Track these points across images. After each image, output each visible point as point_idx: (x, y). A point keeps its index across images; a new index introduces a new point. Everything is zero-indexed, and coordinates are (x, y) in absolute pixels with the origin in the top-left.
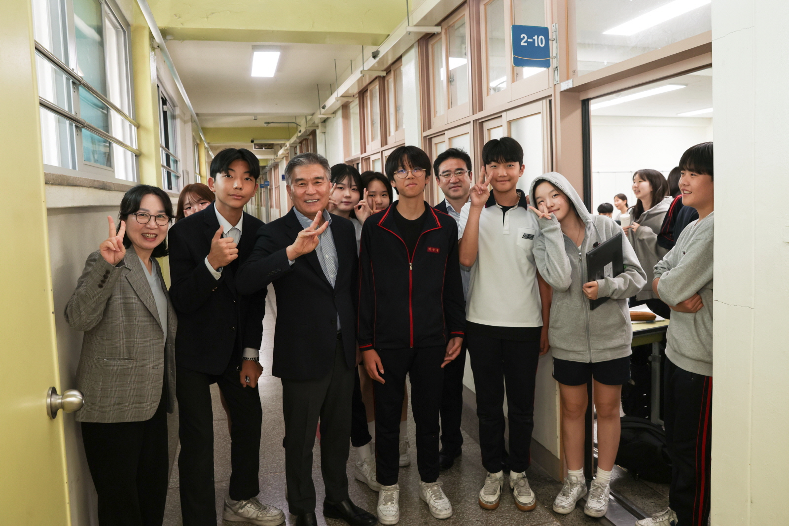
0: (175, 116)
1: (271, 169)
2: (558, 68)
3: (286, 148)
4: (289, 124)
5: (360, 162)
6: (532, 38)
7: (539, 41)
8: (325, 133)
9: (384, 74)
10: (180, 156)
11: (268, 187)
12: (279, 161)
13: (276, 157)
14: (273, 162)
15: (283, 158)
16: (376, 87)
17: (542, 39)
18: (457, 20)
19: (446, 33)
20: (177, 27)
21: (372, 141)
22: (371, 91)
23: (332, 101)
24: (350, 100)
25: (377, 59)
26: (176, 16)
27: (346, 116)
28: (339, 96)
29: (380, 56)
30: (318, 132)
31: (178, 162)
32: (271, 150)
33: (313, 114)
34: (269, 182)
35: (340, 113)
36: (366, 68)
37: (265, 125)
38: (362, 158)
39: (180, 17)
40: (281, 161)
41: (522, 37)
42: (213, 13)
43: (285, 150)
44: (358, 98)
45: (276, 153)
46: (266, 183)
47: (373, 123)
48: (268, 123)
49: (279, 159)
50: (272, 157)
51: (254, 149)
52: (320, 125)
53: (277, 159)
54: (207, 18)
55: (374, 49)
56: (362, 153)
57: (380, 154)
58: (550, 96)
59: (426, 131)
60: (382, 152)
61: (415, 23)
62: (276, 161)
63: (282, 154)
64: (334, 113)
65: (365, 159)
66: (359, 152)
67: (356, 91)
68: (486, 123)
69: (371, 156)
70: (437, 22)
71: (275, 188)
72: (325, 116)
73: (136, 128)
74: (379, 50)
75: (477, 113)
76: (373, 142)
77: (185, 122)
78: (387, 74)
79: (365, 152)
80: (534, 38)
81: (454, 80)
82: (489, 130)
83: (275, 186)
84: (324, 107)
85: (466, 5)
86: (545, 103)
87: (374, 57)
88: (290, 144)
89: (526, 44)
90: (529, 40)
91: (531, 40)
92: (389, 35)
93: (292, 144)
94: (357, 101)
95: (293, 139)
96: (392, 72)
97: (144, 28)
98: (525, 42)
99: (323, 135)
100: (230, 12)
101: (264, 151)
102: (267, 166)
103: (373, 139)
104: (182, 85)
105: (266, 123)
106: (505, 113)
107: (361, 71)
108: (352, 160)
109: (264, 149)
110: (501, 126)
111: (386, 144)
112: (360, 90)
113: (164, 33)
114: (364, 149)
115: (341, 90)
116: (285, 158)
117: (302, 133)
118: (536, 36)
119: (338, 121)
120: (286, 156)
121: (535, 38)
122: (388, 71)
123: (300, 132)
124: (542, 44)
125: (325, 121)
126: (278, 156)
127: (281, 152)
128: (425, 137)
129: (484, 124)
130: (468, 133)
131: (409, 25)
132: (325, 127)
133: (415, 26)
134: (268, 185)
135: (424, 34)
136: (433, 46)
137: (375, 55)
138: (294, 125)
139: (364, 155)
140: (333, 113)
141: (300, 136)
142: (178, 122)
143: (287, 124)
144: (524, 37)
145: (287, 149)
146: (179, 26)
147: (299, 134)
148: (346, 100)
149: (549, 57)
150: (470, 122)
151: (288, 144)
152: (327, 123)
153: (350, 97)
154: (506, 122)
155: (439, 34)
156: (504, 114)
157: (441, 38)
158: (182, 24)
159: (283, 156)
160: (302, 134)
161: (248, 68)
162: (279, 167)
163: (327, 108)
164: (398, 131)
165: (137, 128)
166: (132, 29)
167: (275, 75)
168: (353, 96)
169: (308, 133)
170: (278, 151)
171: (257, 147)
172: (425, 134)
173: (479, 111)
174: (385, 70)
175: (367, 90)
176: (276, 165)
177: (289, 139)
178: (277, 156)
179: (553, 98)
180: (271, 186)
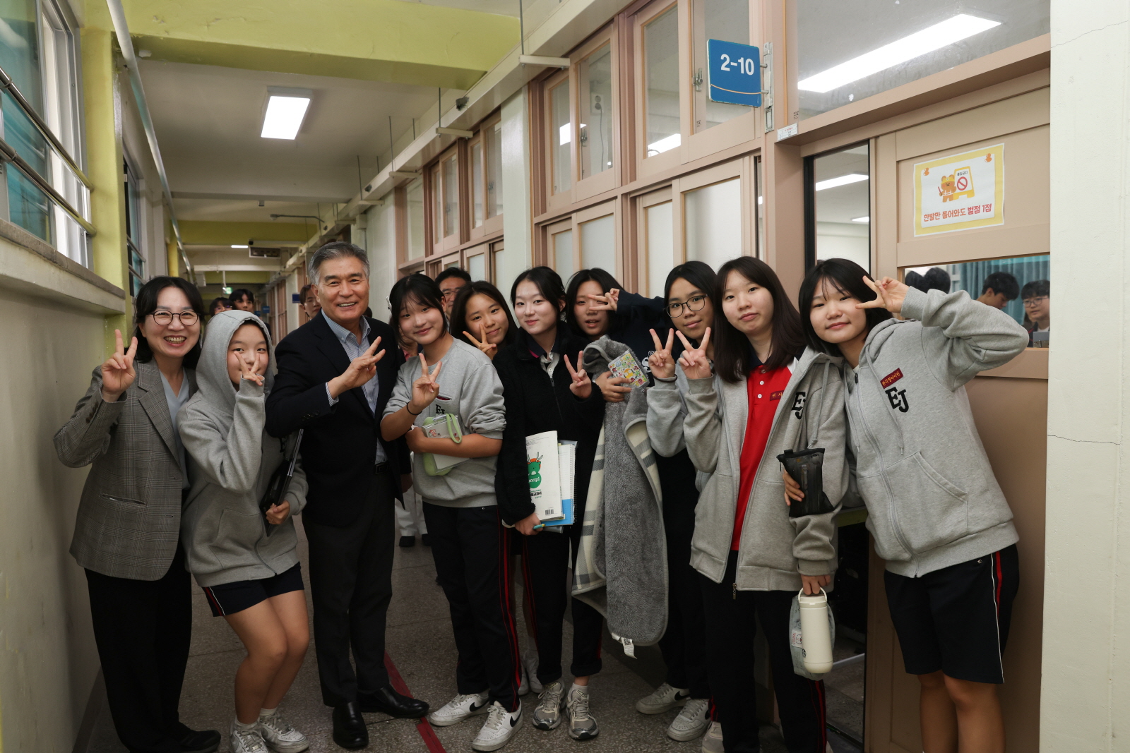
0: (139, 193)
1: (273, 288)
2: (773, 108)
3: (301, 254)
4: (307, 219)
5: (425, 269)
6: (736, 62)
7: (746, 66)
8: (365, 229)
9: (470, 134)
10: (145, 254)
11: (268, 314)
12: (287, 274)
13: (283, 269)
14: (278, 276)
15: (293, 271)
16: (454, 157)
17: (750, 63)
18: (594, 51)
19: (576, 70)
20: (158, 35)
21: (445, 236)
22: (445, 164)
23: (383, 178)
24: (411, 176)
25: (464, 110)
26: (157, 19)
27: (401, 204)
28: (394, 170)
29: (469, 105)
30: (353, 228)
31: (143, 263)
32: (275, 258)
33: (348, 201)
34: (268, 307)
35: (391, 200)
36: (443, 125)
37: (272, 219)
38: (427, 263)
39: (163, 21)
40: (290, 275)
41: (722, 58)
42: (217, 19)
43: (299, 258)
44: (422, 176)
45: (283, 263)
46: (265, 309)
47: (447, 210)
48: (277, 216)
49: (287, 272)
50: (277, 269)
51: (250, 256)
52: (358, 217)
53: (284, 272)
54: (208, 26)
55: (459, 94)
56: (427, 256)
57: (459, 254)
58: (759, 149)
59: (538, 215)
60: (462, 251)
61: (532, 51)
62: (282, 274)
63: (293, 264)
64: (383, 198)
65: (431, 264)
66: (423, 253)
67: (419, 164)
68: (641, 198)
69: (442, 259)
70: (564, 53)
71: (279, 316)
72: (368, 203)
73: (89, 191)
74: (468, 96)
75: (627, 184)
76: (448, 238)
77: (152, 205)
78: (474, 135)
79: (432, 253)
80: (739, 61)
81: (586, 138)
82: (646, 208)
83: (279, 312)
84: (368, 189)
85: (612, 26)
86: (749, 161)
87: (459, 107)
88: (307, 249)
89: (728, 69)
90: (732, 64)
91: (736, 64)
92: (486, 73)
93: (311, 247)
94: (420, 180)
95: (314, 240)
96: (482, 133)
97: (103, 32)
98: (726, 66)
99: (363, 233)
100: (245, 19)
101: (265, 259)
102: (268, 284)
103: (447, 233)
104: (156, 141)
105: (273, 216)
106: (677, 180)
107: (437, 129)
108: (408, 267)
109: (265, 256)
110: (671, 200)
111: (468, 239)
112: (425, 163)
113: (138, 43)
114: (429, 250)
115: (400, 161)
116: (296, 272)
117: (329, 229)
118: (742, 59)
119: (389, 212)
120: (298, 268)
121: (741, 60)
122: (476, 130)
123: (326, 228)
124: (750, 71)
125: (365, 212)
126: (287, 267)
127: (291, 262)
128: (537, 224)
129: (638, 200)
130: (612, 214)
131: (523, 53)
132: (366, 221)
133: (533, 55)
134: (268, 311)
135: (543, 69)
136: (551, 91)
137: (460, 104)
138: (316, 221)
139: (431, 258)
140: (381, 199)
141: (325, 236)
142: (143, 203)
143: (304, 218)
144: (725, 59)
145: (303, 256)
146: (163, 35)
147: (324, 232)
148: (404, 176)
149: (760, 91)
150: (615, 198)
151: (304, 249)
152: (370, 215)
153: (412, 172)
154: (679, 194)
155: (566, 69)
156: (674, 183)
157: (568, 77)
158: (167, 32)
159: (294, 267)
160: (328, 232)
161: (257, 121)
162: (287, 284)
163: (373, 190)
164: (489, 219)
165: (91, 192)
166: (82, 32)
167: (296, 137)
168: (416, 171)
169: (337, 232)
170: (287, 260)
171: (255, 254)
172: (537, 220)
173: (631, 181)
174: (472, 129)
175: (438, 162)
176: (281, 282)
177: (305, 241)
178: (285, 267)
179: (763, 153)
180: (273, 313)
